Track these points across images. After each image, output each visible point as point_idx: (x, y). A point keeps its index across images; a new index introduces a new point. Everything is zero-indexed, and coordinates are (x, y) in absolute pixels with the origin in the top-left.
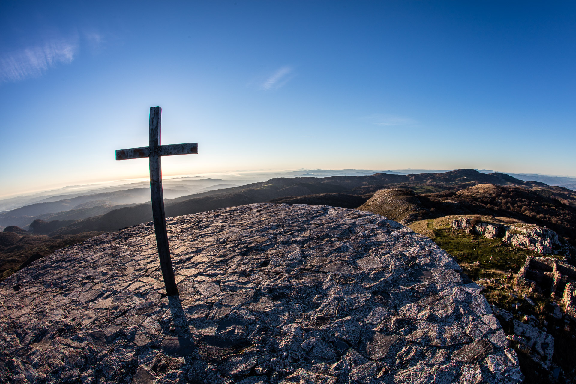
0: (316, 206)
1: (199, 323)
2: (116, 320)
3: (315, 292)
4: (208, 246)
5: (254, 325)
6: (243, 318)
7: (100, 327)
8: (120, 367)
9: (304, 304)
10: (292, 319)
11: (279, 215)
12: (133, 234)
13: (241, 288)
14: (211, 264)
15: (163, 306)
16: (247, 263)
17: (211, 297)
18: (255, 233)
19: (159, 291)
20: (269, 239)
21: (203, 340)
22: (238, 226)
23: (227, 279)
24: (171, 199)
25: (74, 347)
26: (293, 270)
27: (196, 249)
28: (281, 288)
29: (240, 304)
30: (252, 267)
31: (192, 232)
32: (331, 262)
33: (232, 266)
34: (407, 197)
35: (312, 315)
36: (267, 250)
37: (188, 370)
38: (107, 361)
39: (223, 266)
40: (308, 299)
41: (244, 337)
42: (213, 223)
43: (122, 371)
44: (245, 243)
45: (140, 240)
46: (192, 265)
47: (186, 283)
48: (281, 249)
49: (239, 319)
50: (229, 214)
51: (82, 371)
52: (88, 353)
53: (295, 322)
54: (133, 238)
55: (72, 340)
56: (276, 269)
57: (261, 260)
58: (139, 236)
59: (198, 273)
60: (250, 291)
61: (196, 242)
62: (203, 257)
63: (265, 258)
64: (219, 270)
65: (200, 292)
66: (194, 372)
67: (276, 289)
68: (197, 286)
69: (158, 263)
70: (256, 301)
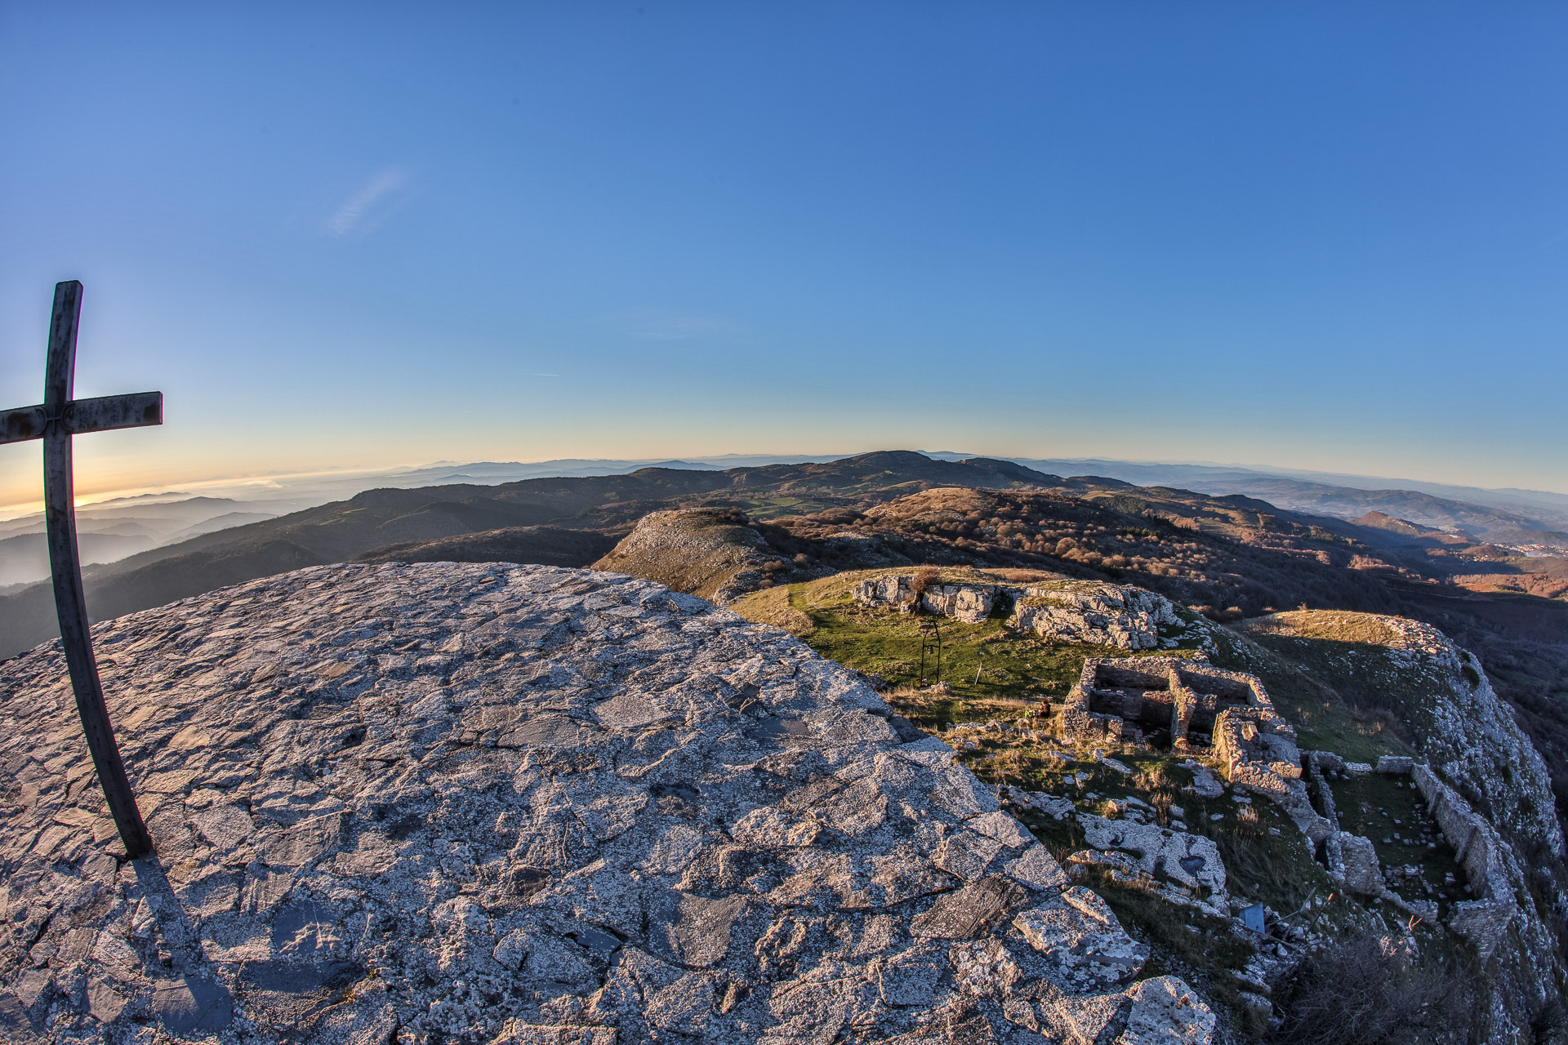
0: (476, 565)
1: (223, 930)
2: (32, 953)
3: (496, 805)
4: (205, 700)
5: (358, 914)
6: (327, 898)
9: (473, 841)
10: (451, 884)
11: (380, 595)
12: (22, 678)
13: (305, 814)
14: (220, 753)
15: (127, 891)
16: (309, 739)
17: (235, 849)
18: (319, 653)
19: (108, 848)
20: (358, 667)
21: (246, 976)
22: (275, 633)
23: (266, 792)
26: (430, 749)
27: (177, 711)
28: (404, 803)
29: (310, 859)
30: (322, 751)
31: (163, 661)
32: (525, 717)
33: (273, 751)
34: (726, 530)
35: (500, 867)
36: (355, 699)
39: (249, 755)
40: (481, 824)
41: (343, 953)
42: (211, 631)
44: (296, 682)
45: (40, 697)
46: (174, 758)
47: (167, 814)
48: (393, 691)
49: (317, 904)
50: (250, 599)
53: (462, 894)
54: (23, 692)
56: (386, 750)
57: (344, 728)
58: (35, 686)
59: (191, 782)
60: (329, 818)
61: (175, 690)
62: (196, 732)
63: (351, 722)
64: (242, 768)
65: (205, 837)
67: (393, 806)
68: (195, 819)
69: (88, 766)
70: (349, 846)
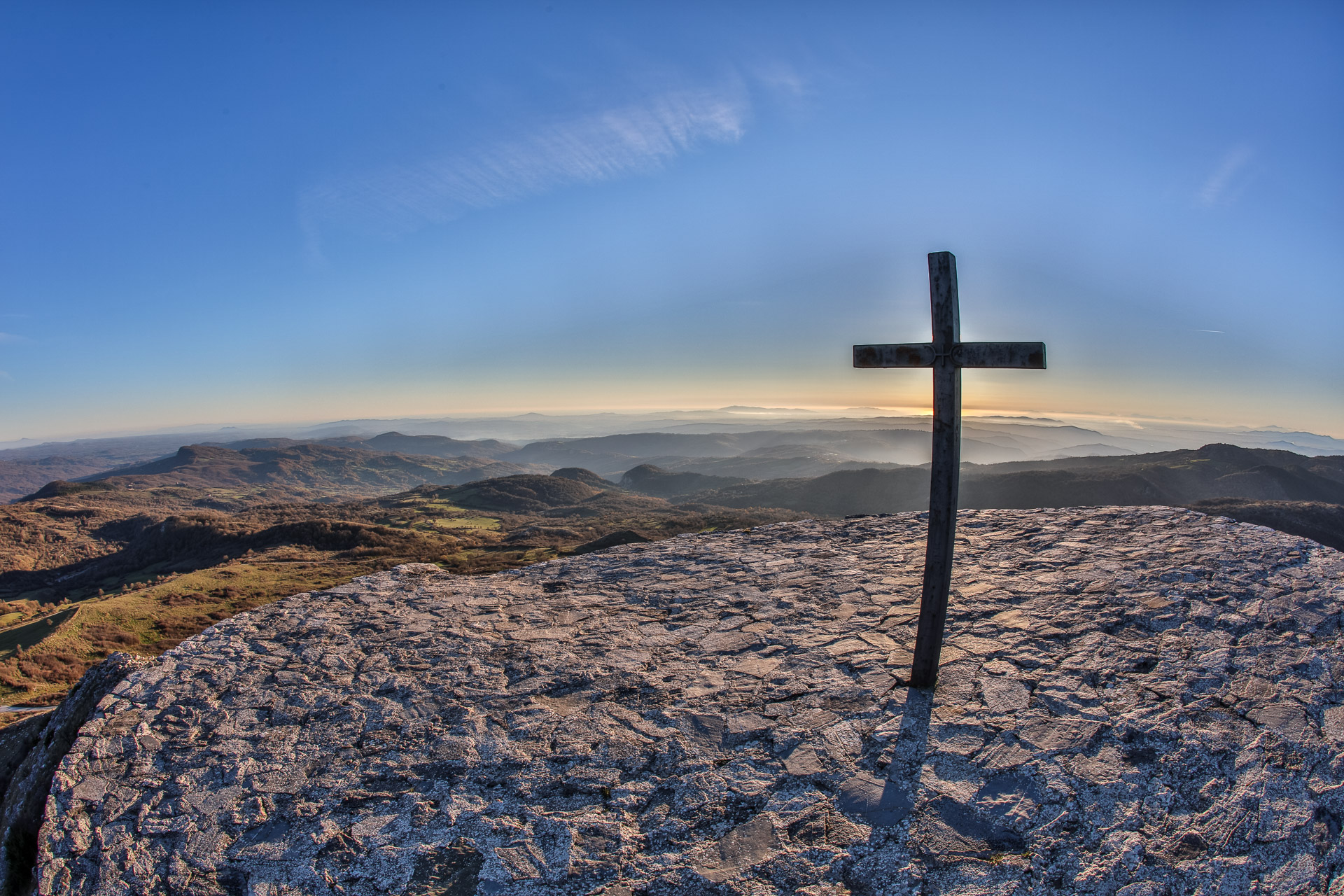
1: (947, 766)
2: (768, 706)
3: (1215, 769)
4: (1039, 594)
5: (1057, 806)
6: (1045, 783)
7: (723, 710)
8: (719, 800)
9: (1180, 792)
10: (1139, 819)
11: (1210, 546)
12: (877, 531)
13: (1074, 712)
14: (1033, 638)
15: (890, 705)
16: (1110, 653)
17: (1002, 715)
18: (1147, 583)
19: (895, 672)
20: (1173, 605)
21: (935, 805)
22: (1116, 556)
23: (1054, 683)
24: (979, 463)
25: (636, 730)
26: (1196, 698)
27: (1011, 595)
28: (1153, 736)
29: (1055, 748)
30: (1116, 667)
31: (1013, 553)
32: (1276, 699)
33: (1077, 652)
35: (1181, 824)
36: (1159, 632)
37: (862, 857)
38: (698, 779)
39: (1055, 649)
40: (1194, 781)
41: (1021, 828)
42: (1063, 539)
43: (720, 808)
44: (1120, 602)
45: (889, 549)
46: (991, 629)
47: (962, 668)
48: (1192, 635)
49: (1034, 784)
50: (1103, 522)
51: (626, 777)
52: (664, 749)
53: (1140, 832)
54: (874, 541)
55: (642, 716)
56: (1165, 685)
57: (1141, 655)
58: (888, 540)
59: (996, 652)
60: (1090, 723)
61: (1015, 578)
62: (1020, 616)
63: (1149, 652)
64: (1045, 657)
65: (983, 696)
66: (870, 866)
67: (1143, 735)
68: (983, 680)
69: (914, 610)
70: (1090, 752)
